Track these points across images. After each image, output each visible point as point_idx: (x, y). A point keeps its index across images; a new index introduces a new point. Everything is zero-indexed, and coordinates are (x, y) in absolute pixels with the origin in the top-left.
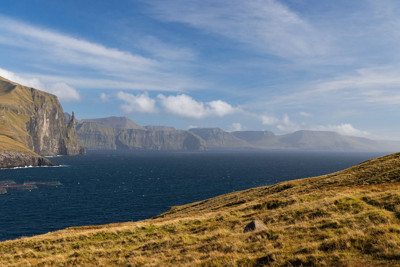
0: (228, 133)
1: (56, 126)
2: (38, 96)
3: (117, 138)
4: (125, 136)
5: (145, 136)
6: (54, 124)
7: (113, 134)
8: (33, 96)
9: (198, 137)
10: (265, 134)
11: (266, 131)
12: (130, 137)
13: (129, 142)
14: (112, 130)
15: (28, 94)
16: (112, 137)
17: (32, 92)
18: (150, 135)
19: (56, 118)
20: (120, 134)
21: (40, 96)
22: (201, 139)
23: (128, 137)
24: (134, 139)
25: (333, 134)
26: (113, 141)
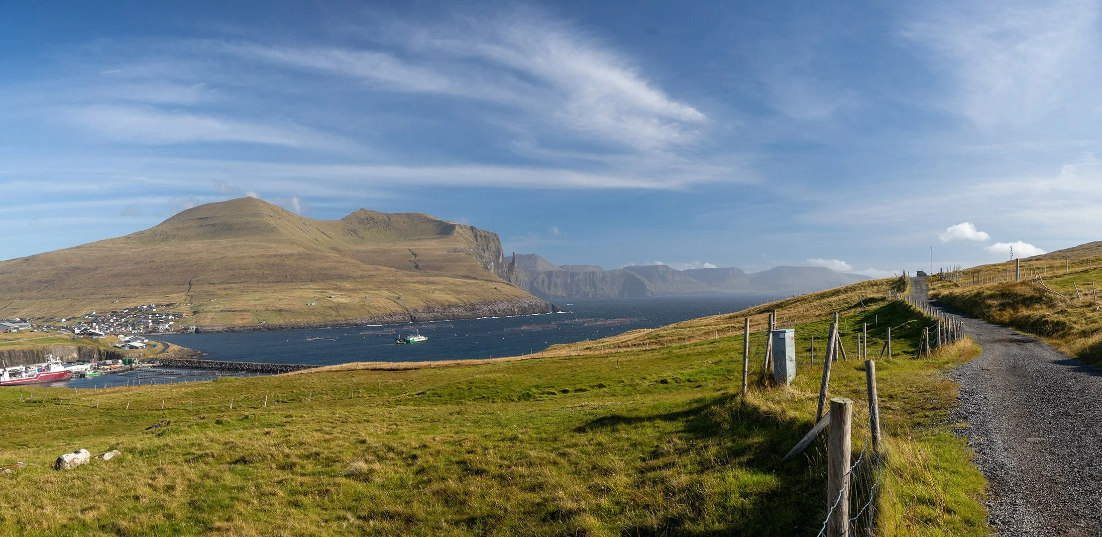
0: (678, 272)
1: (500, 270)
2: (481, 236)
3: (532, 283)
4: (543, 281)
5: (569, 280)
6: (498, 268)
7: (527, 279)
8: (476, 236)
9: (643, 279)
10: (731, 272)
11: (732, 269)
12: (550, 282)
13: (549, 289)
14: (525, 273)
15: (469, 234)
16: (525, 283)
17: (472, 230)
18: (576, 278)
19: (500, 261)
20: (535, 279)
21: (483, 235)
22: (646, 282)
23: (546, 282)
24: (555, 284)
25: (823, 270)
26: (526, 288)
